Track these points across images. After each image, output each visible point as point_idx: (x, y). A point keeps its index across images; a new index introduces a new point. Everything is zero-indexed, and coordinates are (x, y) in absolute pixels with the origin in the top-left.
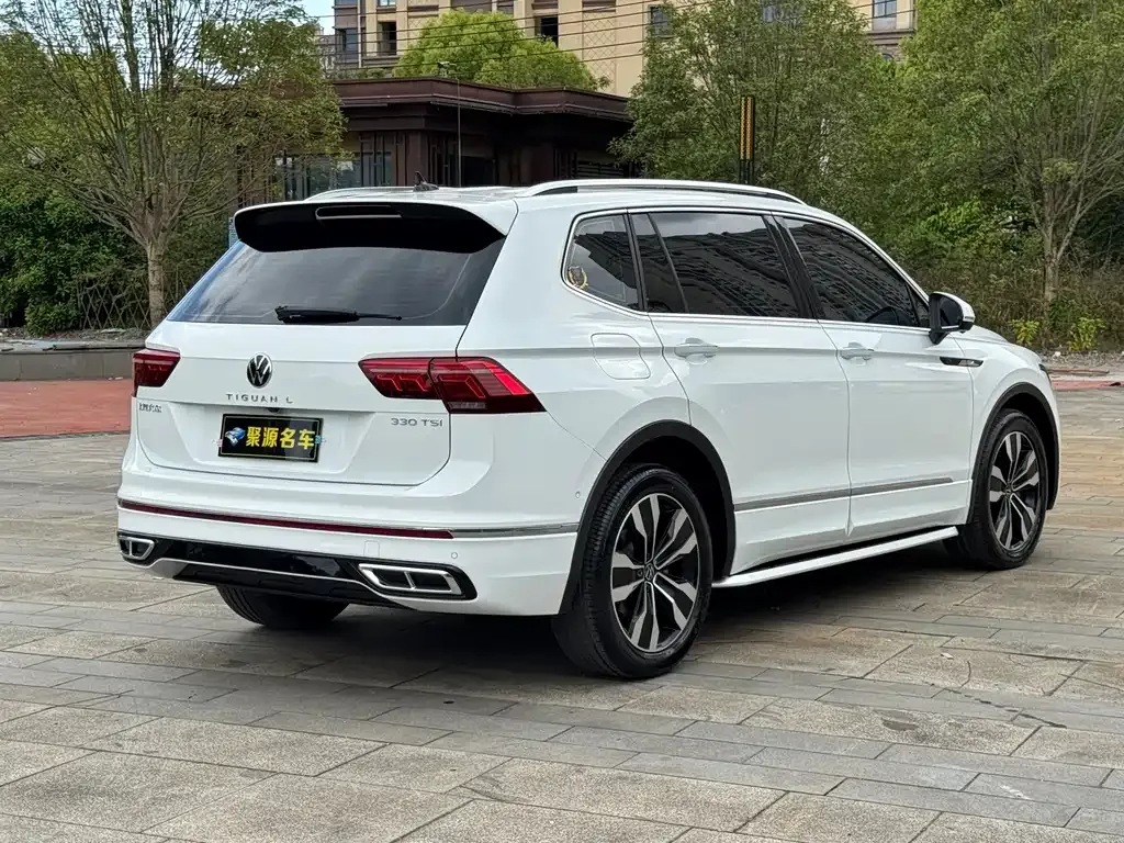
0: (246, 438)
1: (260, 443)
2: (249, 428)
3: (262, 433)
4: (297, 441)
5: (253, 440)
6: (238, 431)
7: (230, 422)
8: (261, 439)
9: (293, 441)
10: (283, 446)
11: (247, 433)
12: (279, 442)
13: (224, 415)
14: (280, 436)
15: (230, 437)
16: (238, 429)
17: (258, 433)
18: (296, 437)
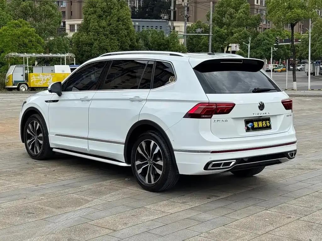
0: (254, 126)
1: (258, 126)
2: (254, 123)
3: (258, 123)
4: (266, 124)
5: (256, 126)
6: (251, 124)
7: (247, 122)
8: (258, 125)
9: (265, 124)
10: (264, 126)
11: (253, 124)
12: (263, 125)
13: (245, 120)
14: (263, 124)
15: (249, 126)
16: (251, 123)
17: (257, 124)
18: (266, 123)
